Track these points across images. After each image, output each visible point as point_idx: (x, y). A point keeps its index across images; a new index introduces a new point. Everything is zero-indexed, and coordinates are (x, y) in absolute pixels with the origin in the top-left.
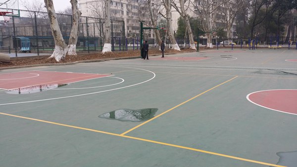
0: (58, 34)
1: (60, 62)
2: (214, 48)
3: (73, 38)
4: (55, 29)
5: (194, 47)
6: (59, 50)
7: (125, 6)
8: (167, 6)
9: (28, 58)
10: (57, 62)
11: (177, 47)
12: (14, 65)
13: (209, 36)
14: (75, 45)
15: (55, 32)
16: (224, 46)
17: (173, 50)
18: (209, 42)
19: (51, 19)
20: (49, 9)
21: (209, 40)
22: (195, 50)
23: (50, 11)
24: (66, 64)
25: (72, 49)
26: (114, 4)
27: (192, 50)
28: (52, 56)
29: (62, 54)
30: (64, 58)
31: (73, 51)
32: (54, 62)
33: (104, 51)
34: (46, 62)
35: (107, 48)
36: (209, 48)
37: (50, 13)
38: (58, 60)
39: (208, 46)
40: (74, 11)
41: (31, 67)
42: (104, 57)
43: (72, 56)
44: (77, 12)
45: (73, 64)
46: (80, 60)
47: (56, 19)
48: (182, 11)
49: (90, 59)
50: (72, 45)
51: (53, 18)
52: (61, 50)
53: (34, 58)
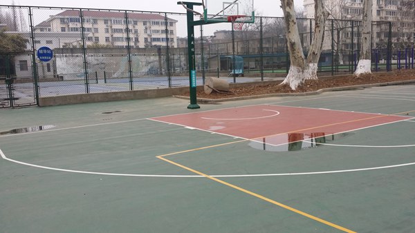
0: (296, 48)
1: (297, 91)
3: (314, 53)
4: (293, 41)
6: (296, 73)
9: (249, 84)
10: (292, 91)
12: (233, 95)
14: (316, 64)
15: (293, 45)
19: (289, 25)
20: (288, 9)
23: (289, 13)
24: (307, 95)
25: (311, 70)
28: (284, 82)
29: (300, 78)
30: (302, 84)
31: (313, 73)
32: (288, 91)
33: (359, 71)
34: (277, 91)
35: (364, 66)
37: (288, 17)
38: (293, 88)
40: (318, 10)
41: (257, 98)
42: (360, 81)
43: (312, 81)
44: (323, 12)
46: (323, 87)
47: (296, 25)
49: (338, 85)
50: (311, 65)
51: (291, 24)
52: (299, 72)
53: (257, 85)
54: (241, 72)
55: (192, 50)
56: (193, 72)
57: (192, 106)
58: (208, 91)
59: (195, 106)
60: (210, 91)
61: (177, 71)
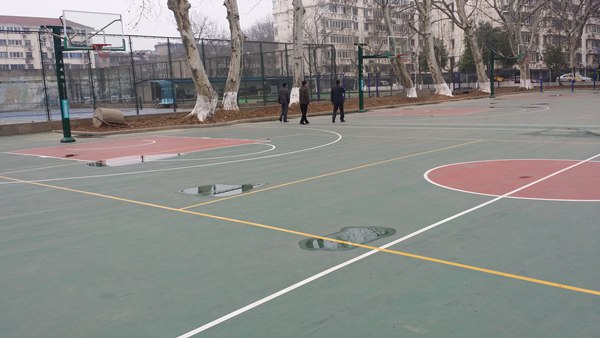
0: (199, 75)
1: (205, 122)
2: (535, 89)
3: (232, 80)
4: (194, 67)
5: (486, 88)
6: (204, 102)
7: (360, 12)
8: (423, 10)
10: (199, 122)
11: (444, 89)
12: (128, 128)
13: (524, 65)
14: (236, 93)
15: (195, 71)
16: (561, 84)
17: (438, 95)
18: (523, 78)
19: (188, 50)
20: (184, 33)
21: (523, 73)
22: (488, 93)
23: (185, 37)
25: (230, 100)
26: (340, 11)
27: (483, 94)
28: (192, 113)
29: (208, 108)
30: (211, 114)
31: (232, 103)
32: (194, 123)
34: (183, 122)
36: (523, 90)
37: (185, 40)
38: (201, 119)
39: (522, 85)
40: (234, 33)
43: (230, 111)
45: (226, 125)
46: (242, 118)
47: (196, 51)
48: (460, 17)
50: (230, 93)
51: (190, 49)
52: (206, 101)
53: (168, 117)
54: (171, 102)
55: (62, 77)
56: (65, 102)
57: (65, 139)
58: (98, 124)
59: (69, 139)
60: (100, 124)
61: (86, 102)
